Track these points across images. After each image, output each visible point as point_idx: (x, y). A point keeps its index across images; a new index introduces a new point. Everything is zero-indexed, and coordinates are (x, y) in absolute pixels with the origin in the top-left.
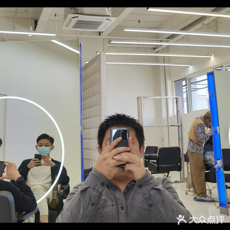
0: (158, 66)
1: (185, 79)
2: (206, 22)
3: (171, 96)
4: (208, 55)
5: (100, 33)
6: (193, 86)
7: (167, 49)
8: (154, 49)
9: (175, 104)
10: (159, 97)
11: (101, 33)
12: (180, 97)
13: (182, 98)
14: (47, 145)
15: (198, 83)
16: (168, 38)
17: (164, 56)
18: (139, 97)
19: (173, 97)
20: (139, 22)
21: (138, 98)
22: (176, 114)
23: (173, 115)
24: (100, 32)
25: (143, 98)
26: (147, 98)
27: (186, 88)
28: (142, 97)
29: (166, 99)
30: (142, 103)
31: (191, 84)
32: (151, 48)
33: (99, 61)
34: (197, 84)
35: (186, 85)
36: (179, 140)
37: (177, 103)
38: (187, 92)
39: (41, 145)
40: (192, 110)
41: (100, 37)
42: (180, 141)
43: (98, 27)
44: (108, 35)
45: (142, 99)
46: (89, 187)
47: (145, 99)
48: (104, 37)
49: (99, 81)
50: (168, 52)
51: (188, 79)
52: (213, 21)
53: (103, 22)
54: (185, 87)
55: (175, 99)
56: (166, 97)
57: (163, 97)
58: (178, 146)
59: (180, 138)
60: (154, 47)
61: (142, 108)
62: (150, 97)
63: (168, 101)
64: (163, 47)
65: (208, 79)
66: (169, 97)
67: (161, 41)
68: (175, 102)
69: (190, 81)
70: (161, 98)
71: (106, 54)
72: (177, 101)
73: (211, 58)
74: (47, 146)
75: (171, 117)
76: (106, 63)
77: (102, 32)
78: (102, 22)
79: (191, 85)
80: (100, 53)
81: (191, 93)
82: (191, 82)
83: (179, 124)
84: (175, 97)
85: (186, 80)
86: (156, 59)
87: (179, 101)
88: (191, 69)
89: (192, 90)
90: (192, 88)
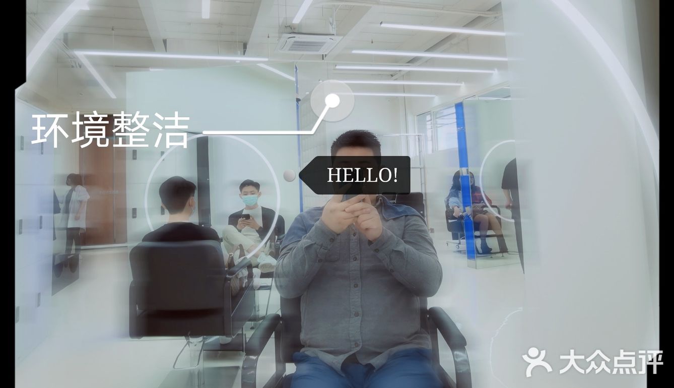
0: (397, 97)
1: (429, 113)
2: (455, 41)
4: (457, 82)
5: (323, 57)
6: (439, 121)
7: (408, 76)
8: (392, 76)
9: (417, 143)
10: (397, 135)
12: (424, 134)
14: (253, 192)
17: (404, 85)
19: (414, 134)
20: (372, 42)
22: (418, 154)
23: (415, 155)
24: (323, 55)
27: (431, 124)
29: (407, 136)
31: (437, 118)
32: (388, 75)
34: (444, 119)
35: (431, 120)
36: (421, 184)
37: (419, 141)
38: (432, 129)
39: (245, 193)
40: (438, 149)
41: (323, 61)
42: (423, 185)
43: (320, 48)
44: (334, 59)
46: (315, 243)
48: (328, 61)
50: (408, 79)
51: (433, 112)
52: (463, 40)
54: (430, 122)
55: (417, 137)
58: (421, 192)
59: (423, 182)
60: (391, 73)
63: (409, 139)
64: (404, 72)
65: (457, 113)
66: (410, 134)
67: (400, 65)
68: (417, 140)
69: (436, 115)
70: (401, 136)
72: (419, 139)
74: (253, 194)
77: (326, 55)
78: (324, 43)
79: (437, 120)
80: (323, 81)
81: (437, 130)
82: (438, 116)
83: (422, 166)
84: (416, 134)
85: (431, 114)
86: (394, 89)
87: (422, 138)
88: (437, 100)
89: (438, 126)
90: (438, 123)
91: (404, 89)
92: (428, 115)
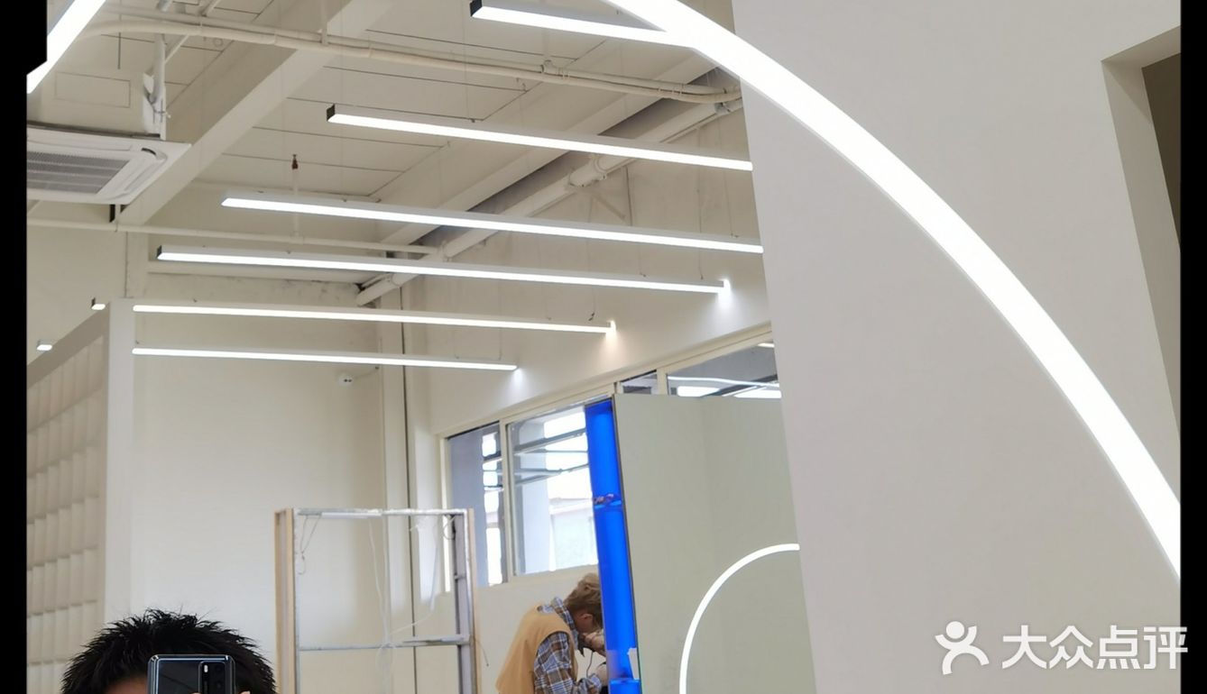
0: (377, 367)
1: (492, 427)
2: (583, 176)
3: (431, 506)
4: (591, 320)
5: (112, 212)
6: (529, 459)
7: (417, 293)
8: (361, 287)
9: (447, 544)
10: (375, 512)
11: (118, 209)
12: (472, 511)
13: (476, 517)
15: (548, 447)
16: (421, 242)
17: (402, 324)
18: (285, 512)
19: (437, 511)
20: (295, 166)
21: (278, 515)
22: (449, 587)
23: (438, 591)
24: (113, 207)
25: (300, 514)
26: (319, 514)
27: (500, 466)
28: (296, 512)
29: (410, 518)
30: (297, 541)
31: (519, 448)
32: (345, 286)
33: (100, 341)
34: (545, 451)
35: (498, 454)
37: (454, 539)
38: (500, 486)
40: (522, 569)
41: (111, 227)
43: (105, 182)
44: (152, 222)
45: (300, 520)
47: (311, 522)
48: (131, 230)
49: (97, 440)
50: (419, 305)
51: (507, 426)
52: (612, 173)
53: (126, 162)
54: (492, 464)
55: (446, 521)
56: (408, 511)
57: (392, 511)
60: (358, 279)
61: (296, 562)
62: (335, 511)
63: (416, 530)
64: (400, 282)
65: (591, 429)
66: (420, 511)
67: (390, 255)
68: (447, 531)
69: (516, 436)
70: (386, 516)
71: (137, 308)
72: (454, 531)
73: (604, 334)
75: (430, 602)
76: (137, 351)
77: (123, 207)
78: (121, 164)
79: (521, 454)
80: (108, 306)
81: (519, 491)
82: (522, 442)
83: (465, 635)
84: (445, 510)
85: (499, 432)
86: (369, 338)
87: (466, 526)
88: (519, 384)
89: (525, 476)
90: (524, 466)
91: (404, 339)
92: (486, 433)
